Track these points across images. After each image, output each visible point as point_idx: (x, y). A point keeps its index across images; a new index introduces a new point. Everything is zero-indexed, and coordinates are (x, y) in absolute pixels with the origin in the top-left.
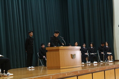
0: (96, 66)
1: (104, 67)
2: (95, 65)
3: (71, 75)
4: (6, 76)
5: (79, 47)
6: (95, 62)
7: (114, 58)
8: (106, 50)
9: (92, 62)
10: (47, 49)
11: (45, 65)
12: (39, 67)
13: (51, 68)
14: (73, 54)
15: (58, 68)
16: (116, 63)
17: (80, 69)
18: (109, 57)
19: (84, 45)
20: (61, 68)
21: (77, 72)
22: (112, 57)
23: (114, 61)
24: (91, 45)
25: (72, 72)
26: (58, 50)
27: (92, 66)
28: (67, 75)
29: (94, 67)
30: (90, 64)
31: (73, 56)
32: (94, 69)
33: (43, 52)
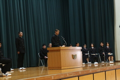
0: (96, 67)
1: (104, 68)
2: (95, 65)
3: (72, 75)
4: (4, 76)
5: (80, 48)
6: (95, 63)
7: (114, 59)
8: (107, 51)
9: (93, 62)
10: (48, 49)
11: (46, 66)
12: (39, 68)
13: (52, 69)
14: (74, 54)
15: (60, 68)
16: (116, 64)
17: (81, 69)
18: (109, 58)
19: (85, 46)
20: (62, 68)
21: (78, 72)
22: (112, 57)
23: (115, 61)
24: (92, 45)
25: (74, 73)
26: (59, 50)
27: (93, 66)
28: (68, 76)
29: (95, 67)
30: (90, 65)
31: (74, 57)
32: (95, 69)
33: (44, 53)
